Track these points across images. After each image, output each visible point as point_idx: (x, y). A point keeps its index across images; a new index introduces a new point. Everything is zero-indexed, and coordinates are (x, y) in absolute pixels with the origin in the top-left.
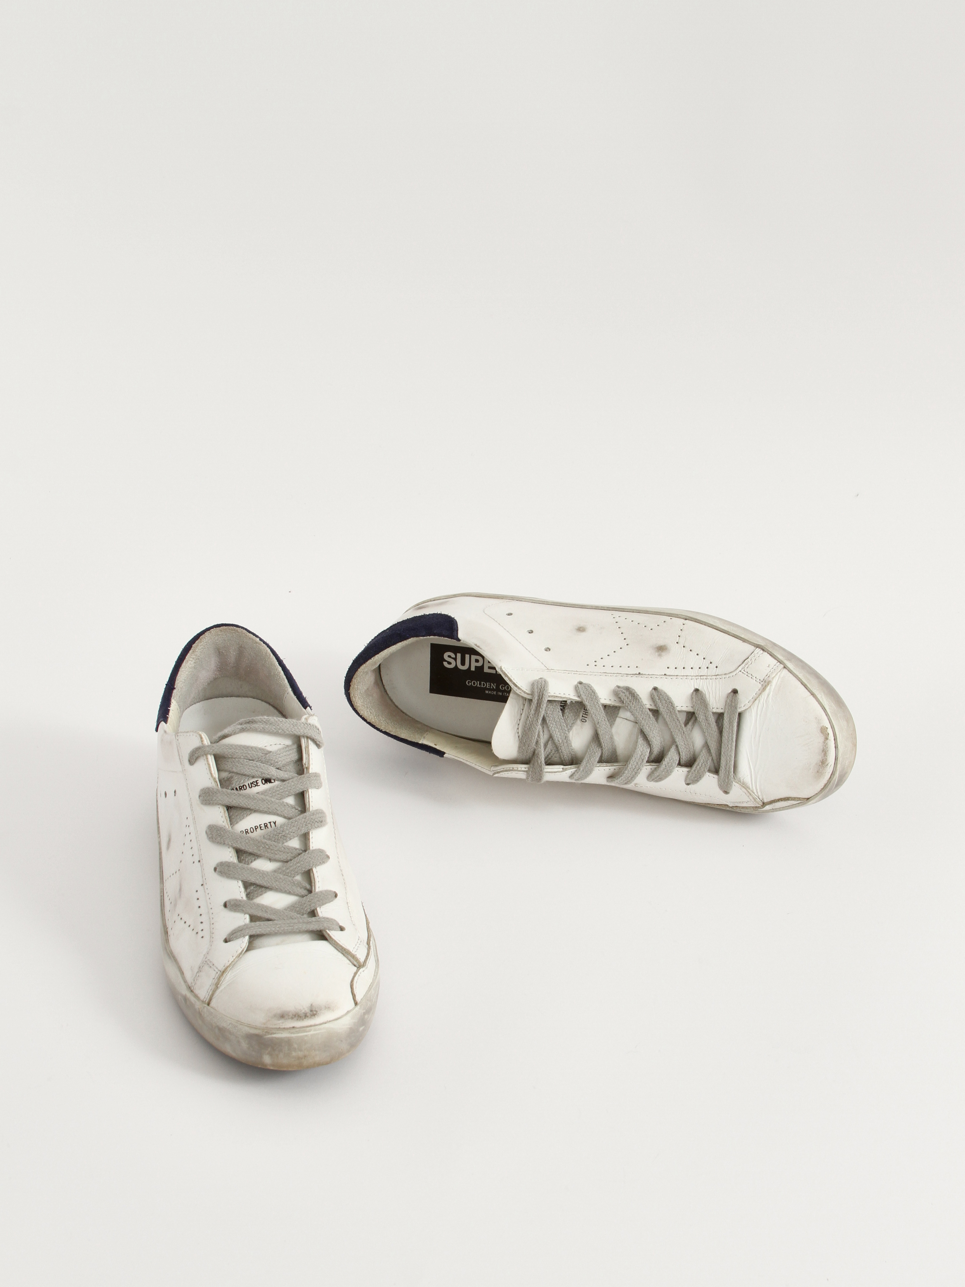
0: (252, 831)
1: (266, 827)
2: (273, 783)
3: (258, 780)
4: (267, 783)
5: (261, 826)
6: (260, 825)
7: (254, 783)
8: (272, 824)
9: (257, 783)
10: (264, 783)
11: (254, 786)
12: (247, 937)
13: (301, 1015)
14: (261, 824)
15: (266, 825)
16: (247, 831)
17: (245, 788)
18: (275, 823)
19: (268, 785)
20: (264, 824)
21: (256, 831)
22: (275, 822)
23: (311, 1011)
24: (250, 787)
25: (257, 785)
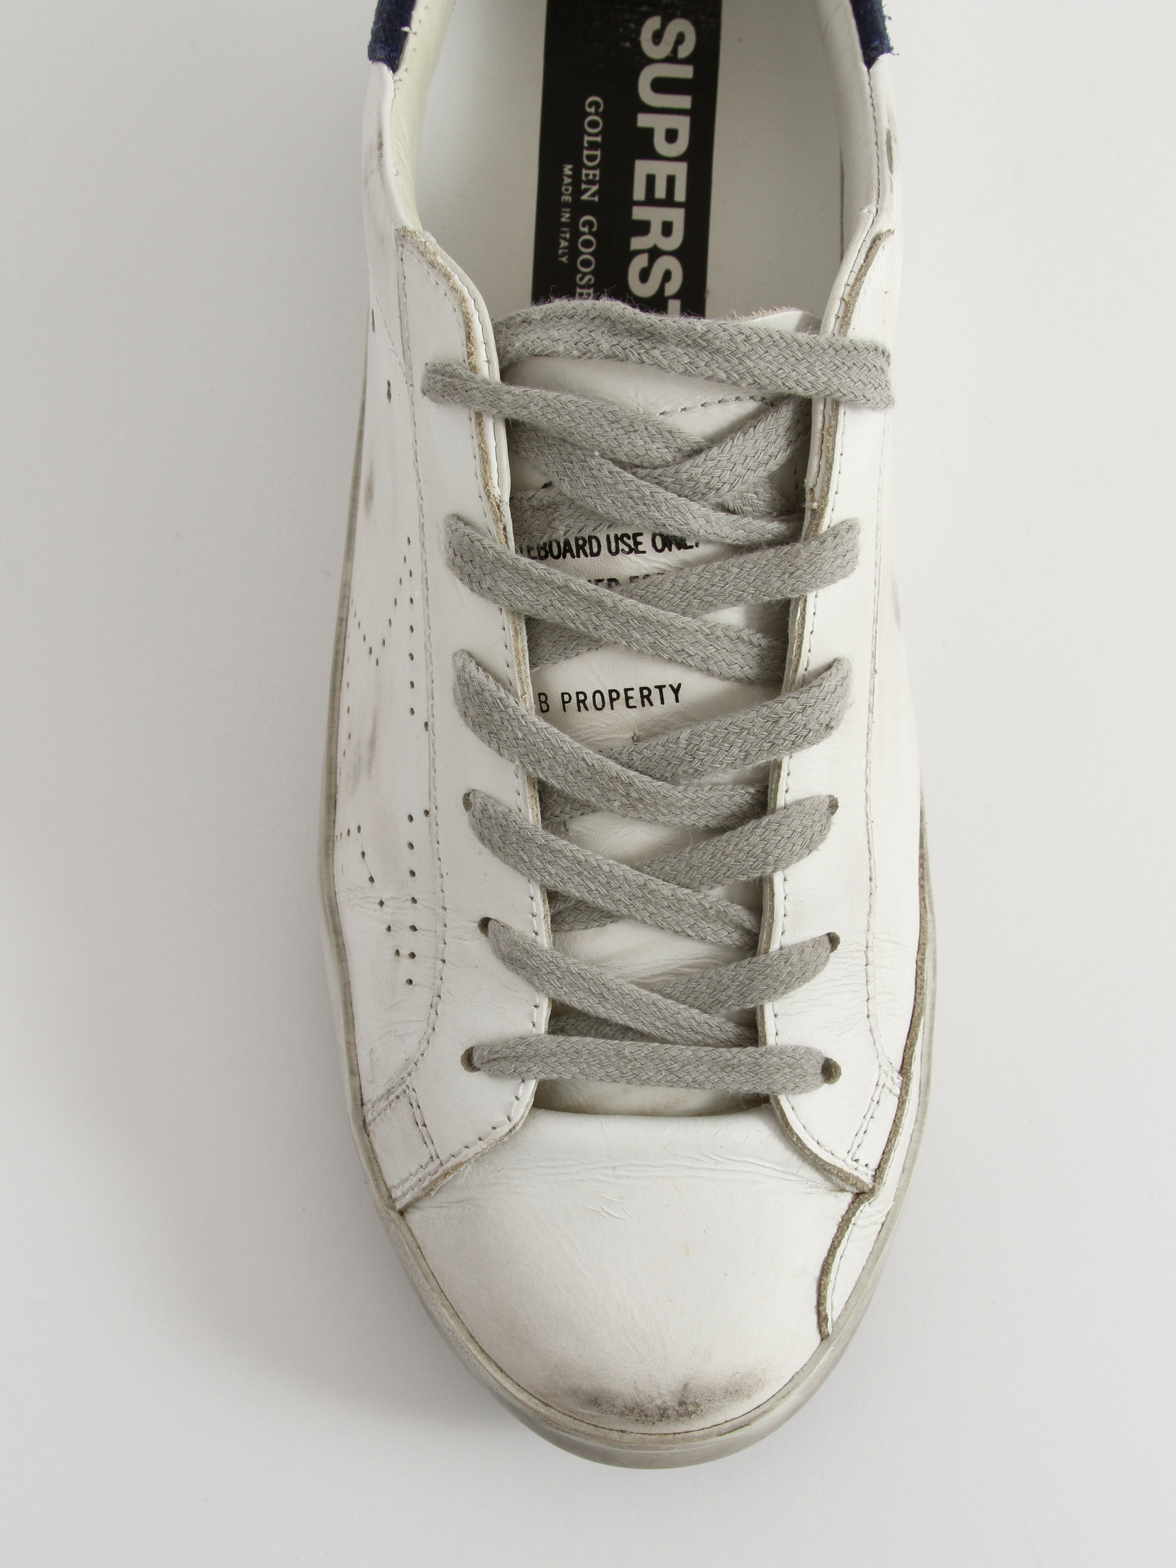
0: (599, 703)
1: (645, 700)
2: (691, 547)
3: (641, 534)
4: (670, 550)
5: (630, 693)
6: (626, 690)
7: (625, 539)
8: (668, 694)
9: (637, 544)
10: (659, 546)
11: (627, 549)
12: (531, 1086)
13: (649, 1413)
14: (632, 689)
15: (646, 692)
16: (581, 697)
17: (595, 550)
18: (676, 691)
19: (673, 557)
20: (642, 689)
21: (612, 708)
22: (679, 685)
23: (682, 1403)
24: (613, 549)
25: (635, 549)
